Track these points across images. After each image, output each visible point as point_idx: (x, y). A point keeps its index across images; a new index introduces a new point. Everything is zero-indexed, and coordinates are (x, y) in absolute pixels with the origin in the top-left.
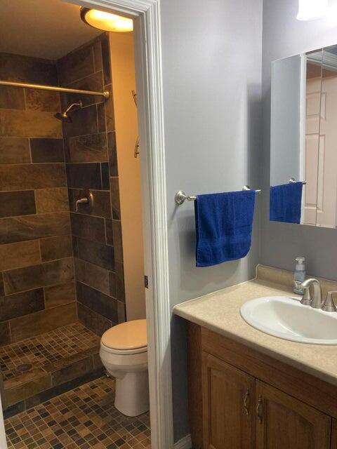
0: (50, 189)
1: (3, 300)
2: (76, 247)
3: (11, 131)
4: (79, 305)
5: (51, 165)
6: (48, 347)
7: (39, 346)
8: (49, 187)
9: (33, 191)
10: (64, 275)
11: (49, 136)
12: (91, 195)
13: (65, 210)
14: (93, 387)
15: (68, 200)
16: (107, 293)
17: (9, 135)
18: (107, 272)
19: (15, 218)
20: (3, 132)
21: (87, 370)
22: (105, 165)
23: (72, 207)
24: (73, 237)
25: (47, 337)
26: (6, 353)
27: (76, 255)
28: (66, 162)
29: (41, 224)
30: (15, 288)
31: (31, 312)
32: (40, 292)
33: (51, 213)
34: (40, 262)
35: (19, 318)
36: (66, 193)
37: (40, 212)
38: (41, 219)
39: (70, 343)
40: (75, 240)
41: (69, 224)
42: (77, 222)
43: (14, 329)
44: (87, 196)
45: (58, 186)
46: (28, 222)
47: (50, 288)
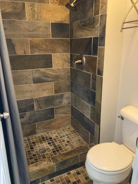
0: (61, 54)
1: (34, 113)
2: (72, 87)
3: (41, 17)
4: (71, 117)
5: (62, 39)
6: (55, 139)
7: (51, 138)
8: (60, 52)
9: (51, 54)
10: (65, 102)
11: (61, 22)
12: (84, 58)
13: (67, 66)
14: (78, 173)
15: (70, 61)
16: (88, 117)
17: (40, 20)
18: (90, 105)
19: (41, 69)
20: (36, 18)
21: (75, 163)
22: (96, 39)
23: (72, 65)
24: (71, 81)
25: (54, 133)
26: (34, 139)
27: (72, 91)
28: (70, 38)
29: (55, 74)
30: (40, 107)
31: (48, 120)
32: (52, 109)
33: (61, 68)
34: (53, 94)
35: (42, 122)
36: (69, 56)
37: (54, 67)
38: (55, 71)
39: (66, 139)
40: (72, 83)
41: (69, 74)
42: (74, 74)
43: (39, 127)
44: (81, 59)
45: (65, 52)
46: (48, 72)
47: (58, 108)
